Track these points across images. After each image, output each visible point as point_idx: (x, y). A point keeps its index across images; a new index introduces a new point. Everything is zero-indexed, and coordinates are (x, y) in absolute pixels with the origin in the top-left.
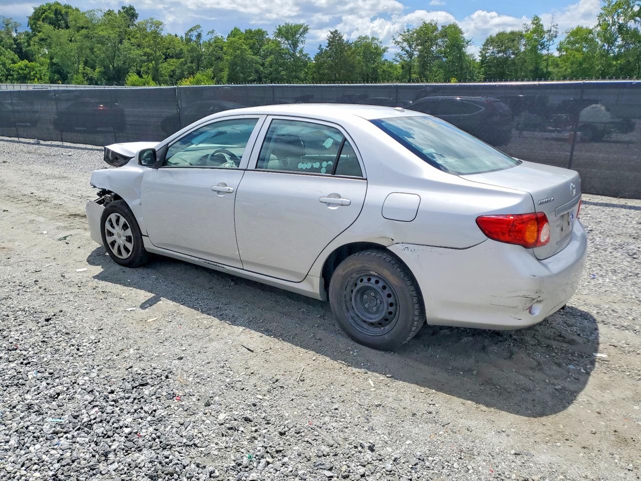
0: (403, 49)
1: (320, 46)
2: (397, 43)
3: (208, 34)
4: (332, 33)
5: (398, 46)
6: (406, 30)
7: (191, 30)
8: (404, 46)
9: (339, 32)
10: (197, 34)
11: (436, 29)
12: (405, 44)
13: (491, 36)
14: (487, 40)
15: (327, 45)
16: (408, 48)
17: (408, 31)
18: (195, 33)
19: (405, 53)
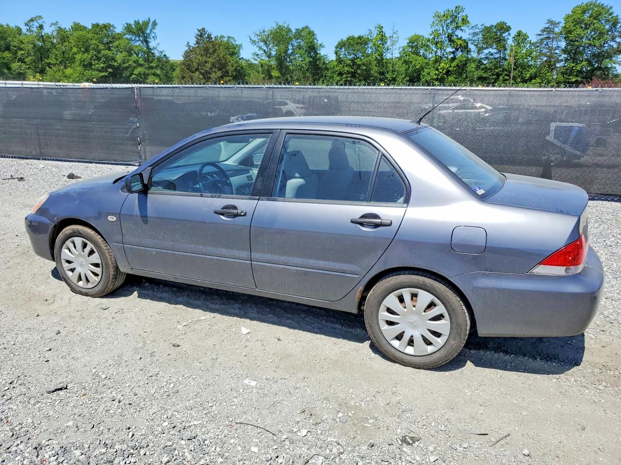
0: (260, 48)
1: (188, 43)
2: (254, 42)
3: (51, 26)
4: (199, 31)
5: (255, 46)
6: (262, 32)
7: (32, 20)
8: (261, 45)
9: (206, 30)
10: (38, 25)
11: (290, 30)
12: (262, 44)
13: (342, 40)
14: (339, 44)
15: (195, 43)
16: (265, 48)
17: (264, 32)
18: (36, 24)
19: (263, 52)
